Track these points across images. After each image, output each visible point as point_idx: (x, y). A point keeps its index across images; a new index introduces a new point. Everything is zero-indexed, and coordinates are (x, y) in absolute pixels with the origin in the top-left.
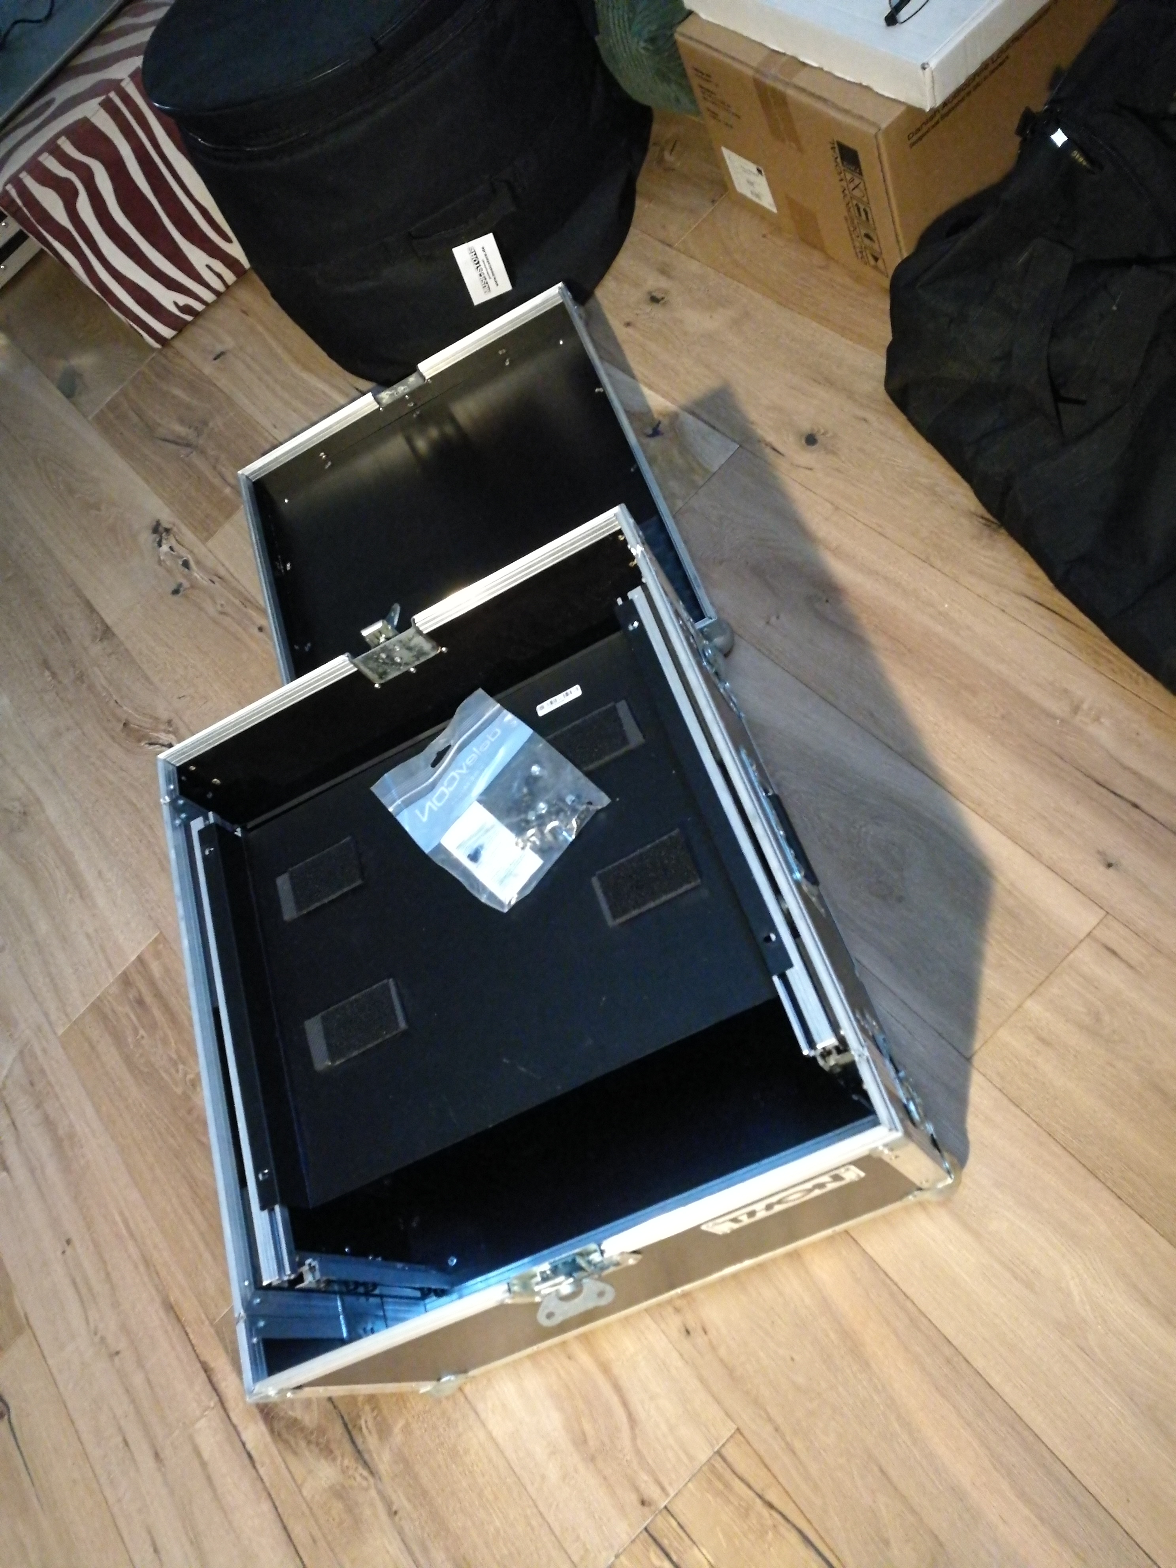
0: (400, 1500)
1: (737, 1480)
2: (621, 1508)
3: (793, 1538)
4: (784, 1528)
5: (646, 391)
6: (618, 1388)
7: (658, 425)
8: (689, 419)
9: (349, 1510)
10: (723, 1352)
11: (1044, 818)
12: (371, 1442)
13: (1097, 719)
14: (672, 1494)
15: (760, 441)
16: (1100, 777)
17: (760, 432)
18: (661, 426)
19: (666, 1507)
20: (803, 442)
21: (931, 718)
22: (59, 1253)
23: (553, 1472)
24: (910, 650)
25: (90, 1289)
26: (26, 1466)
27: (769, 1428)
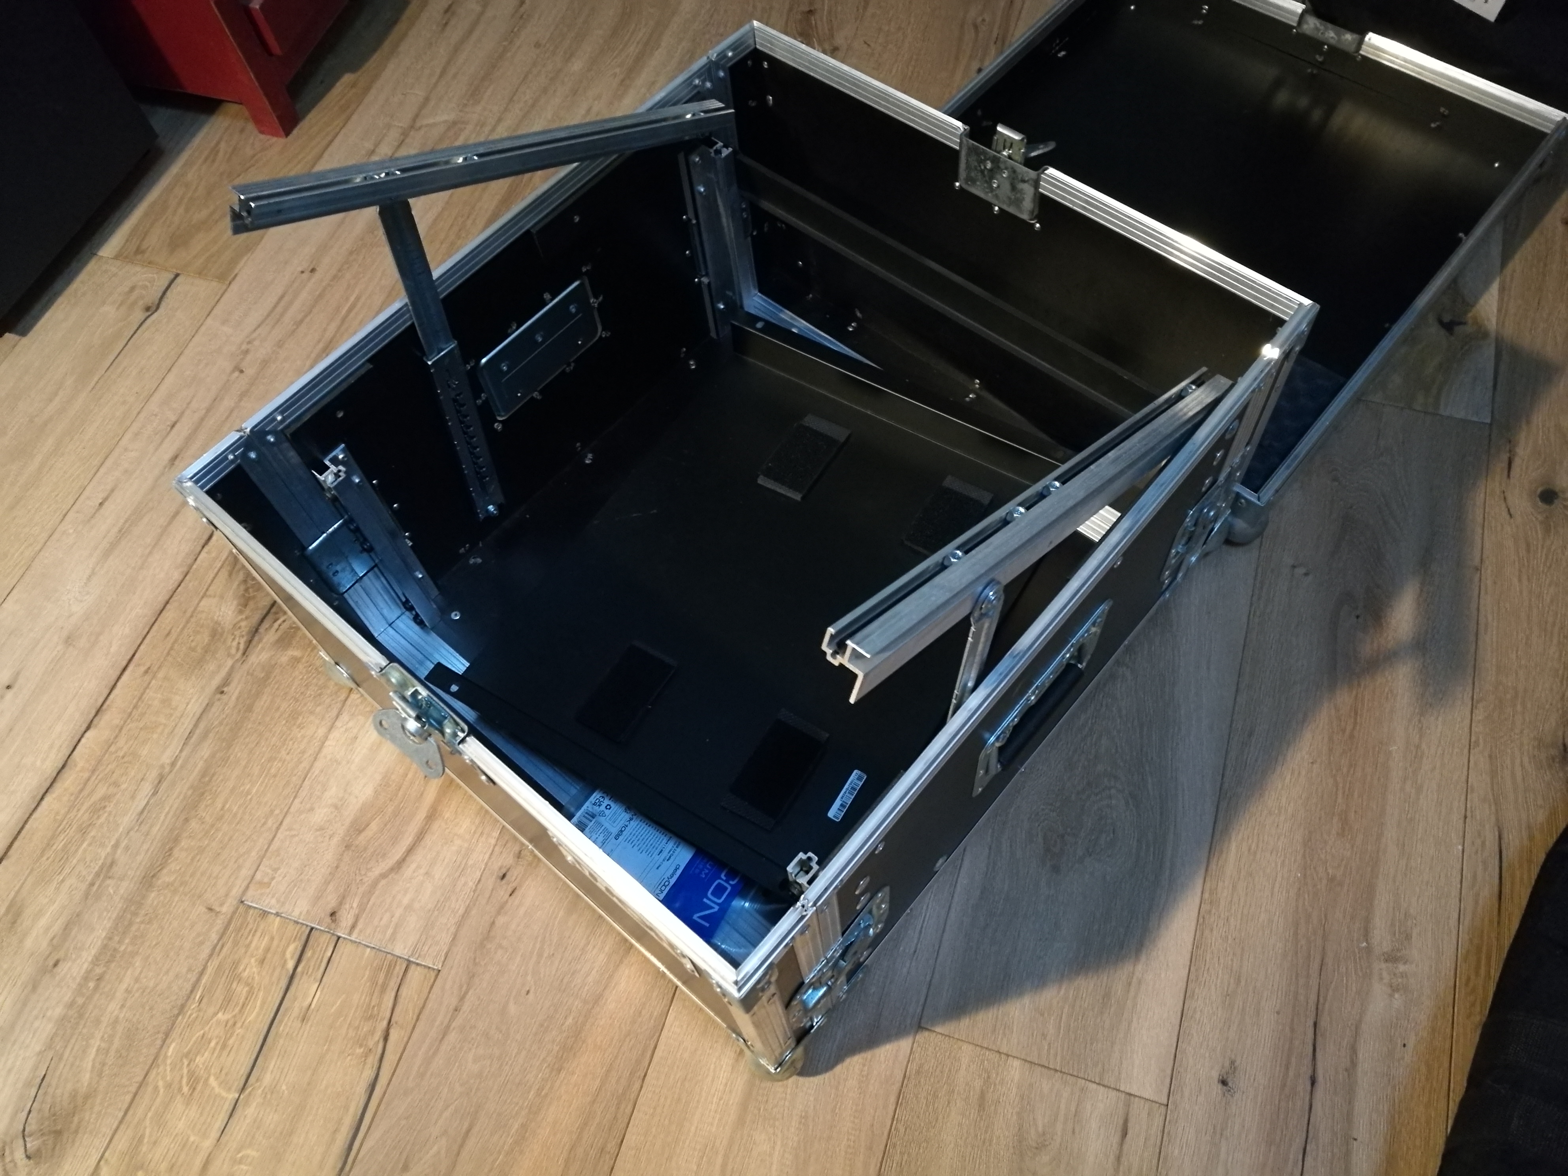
0: (234, 690)
1: (393, 994)
2: (317, 898)
3: (368, 1074)
4: (373, 1060)
5: (1495, 288)
6: (420, 837)
7: (1460, 323)
8: (1489, 352)
9: (206, 650)
10: (501, 920)
11: (1238, 981)
12: (269, 636)
13: (1394, 989)
14: (353, 938)
15: (1511, 444)
16: (1324, 1023)
17: (1522, 436)
18: (1461, 328)
19: (339, 938)
20: (1540, 490)
21: (1284, 800)
22: (300, 269)
23: (320, 815)
24: (1352, 736)
25: (282, 315)
26: (119, 354)
27: (454, 1001)
